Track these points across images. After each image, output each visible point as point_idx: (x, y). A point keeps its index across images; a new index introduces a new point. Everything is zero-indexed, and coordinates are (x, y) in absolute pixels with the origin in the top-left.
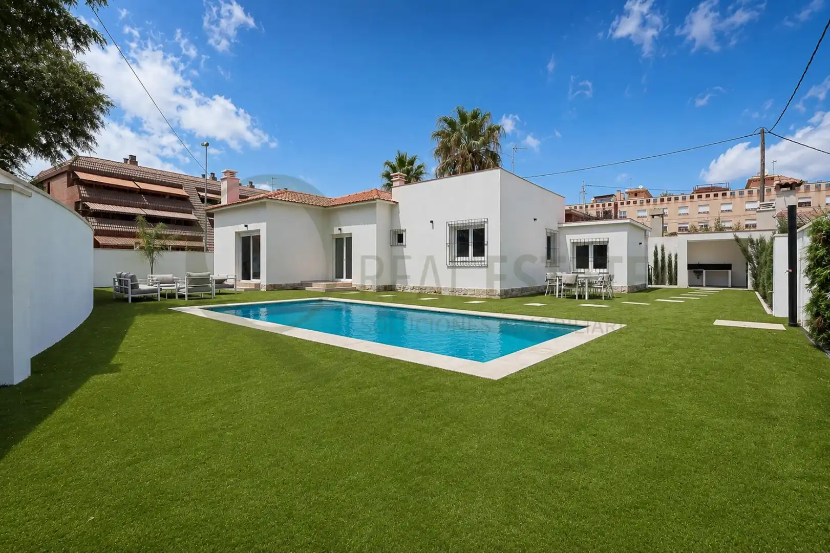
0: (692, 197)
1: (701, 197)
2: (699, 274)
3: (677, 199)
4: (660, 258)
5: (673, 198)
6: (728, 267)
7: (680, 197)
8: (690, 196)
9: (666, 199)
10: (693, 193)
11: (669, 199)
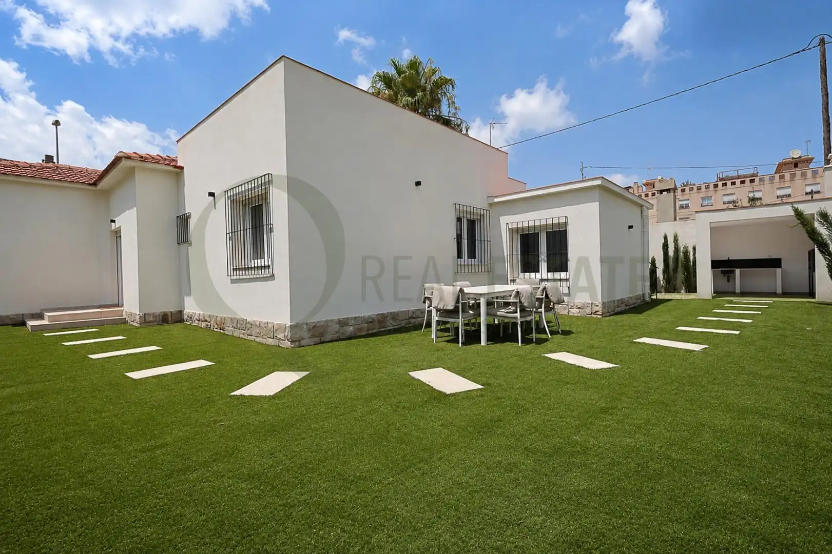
0: (716, 186)
1: (726, 185)
2: (729, 275)
3: (699, 189)
4: (671, 253)
5: (695, 188)
6: (775, 263)
7: (703, 187)
8: (714, 185)
9: (687, 189)
10: (717, 181)
11: (691, 189)
